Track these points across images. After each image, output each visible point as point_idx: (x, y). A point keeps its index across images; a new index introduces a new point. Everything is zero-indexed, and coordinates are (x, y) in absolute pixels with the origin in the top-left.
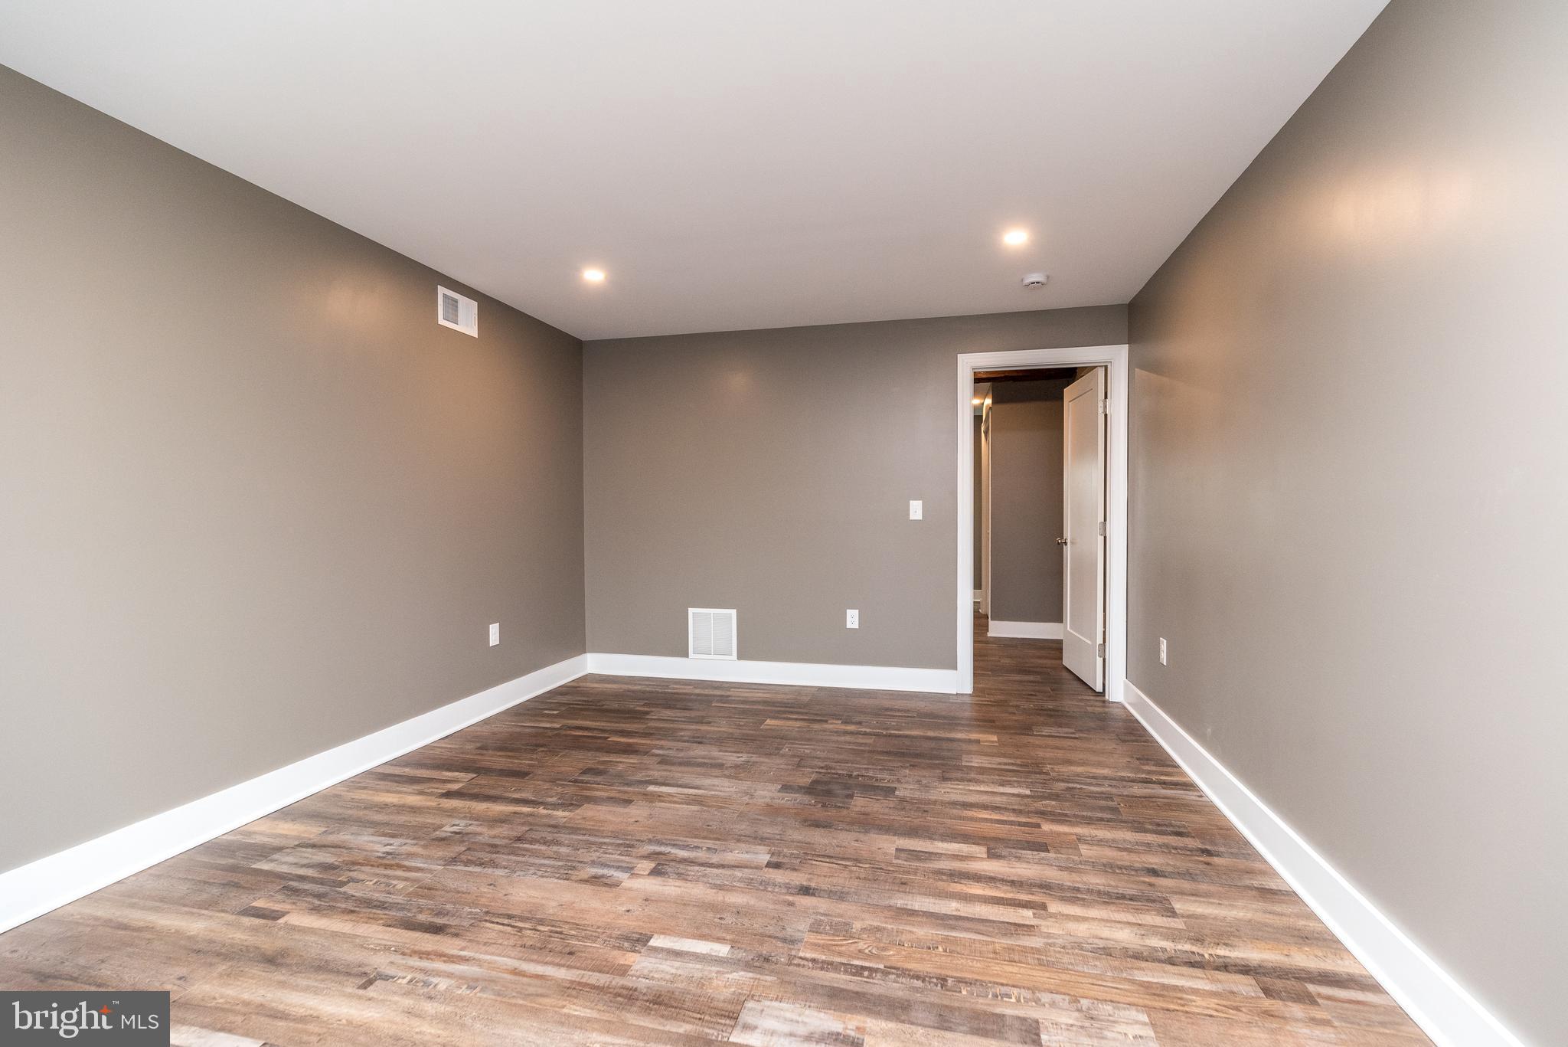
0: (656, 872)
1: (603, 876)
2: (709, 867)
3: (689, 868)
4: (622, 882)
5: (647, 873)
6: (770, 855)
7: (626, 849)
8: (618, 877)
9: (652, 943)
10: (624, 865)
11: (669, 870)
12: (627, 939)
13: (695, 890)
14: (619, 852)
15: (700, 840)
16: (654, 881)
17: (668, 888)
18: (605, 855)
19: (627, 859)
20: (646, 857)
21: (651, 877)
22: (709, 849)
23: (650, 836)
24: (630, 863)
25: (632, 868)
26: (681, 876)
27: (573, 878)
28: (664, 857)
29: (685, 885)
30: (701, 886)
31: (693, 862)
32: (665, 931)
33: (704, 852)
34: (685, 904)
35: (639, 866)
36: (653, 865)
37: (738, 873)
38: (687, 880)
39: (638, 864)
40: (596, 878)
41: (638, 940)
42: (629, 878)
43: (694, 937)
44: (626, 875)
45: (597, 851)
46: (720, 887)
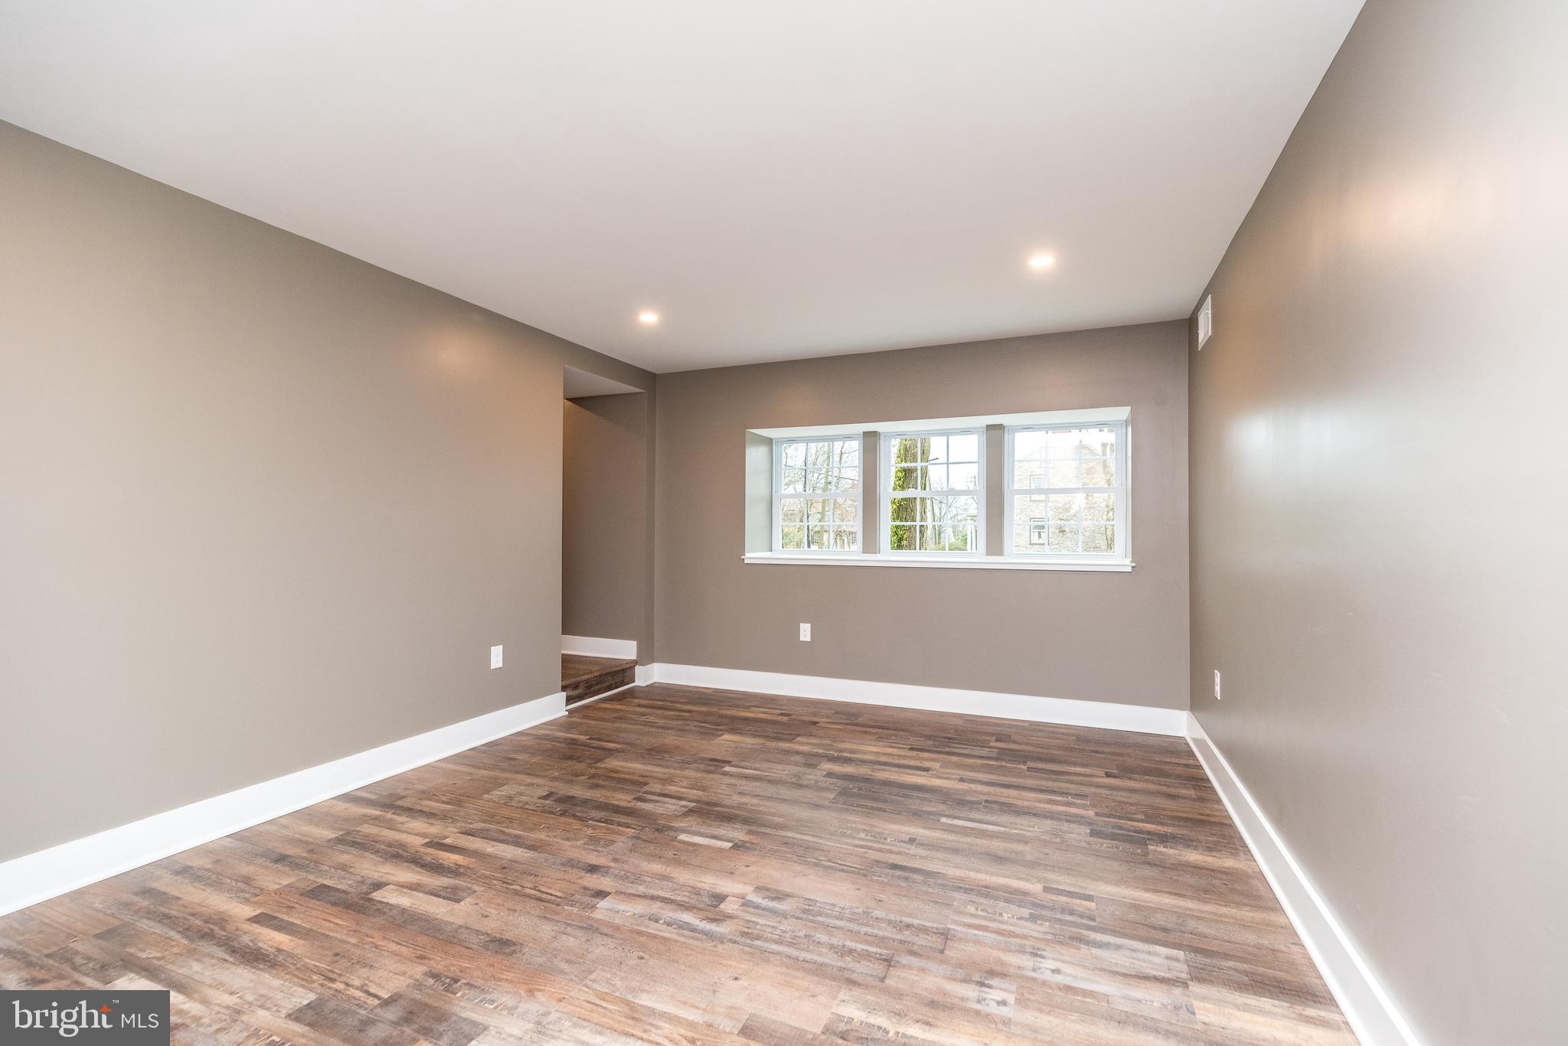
0: (720, 898)
1: (773, 899)
2: (666, 898)
3: (687, 900)
4: (754, 891)
5: (729, 898)
6: (598, 906)
7: (750, 931)
8: (757, 896)
9: (731, 845)
10: (752, 910)
11: (706, 900)
12: (748, 848)
13: (688, 877)
14: (758, 927)
15: (662, 934)
16: (723, 889)
17: (712, 882)
18: (774, 924)
19: (748, 917)
20: (728, 917)
21: (725, 893)
22: (657, 921)
23: (720, 947)
24: (745, 911)
25: (743, 905)
26: (696, 892)
27: (801, 900)
28: (709, 915)
29: (695, 883)
30: (682, 881)
31: (681, 905)
32: (721, 850)
33: (664, 917)
34: (700, 867)
35: (736, 907)
36: (722, 906)
37: (641, 889)
38: (692, 887)
39: (737, 910)
40: (779, 898)
41: (740, 846)
42: (747, 895)
43: (701, 846)
44: (749, 898)
45: (785, 932)
46: (665, 878)
